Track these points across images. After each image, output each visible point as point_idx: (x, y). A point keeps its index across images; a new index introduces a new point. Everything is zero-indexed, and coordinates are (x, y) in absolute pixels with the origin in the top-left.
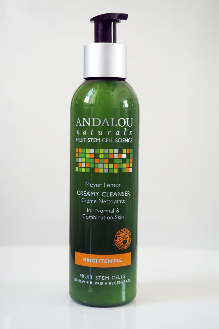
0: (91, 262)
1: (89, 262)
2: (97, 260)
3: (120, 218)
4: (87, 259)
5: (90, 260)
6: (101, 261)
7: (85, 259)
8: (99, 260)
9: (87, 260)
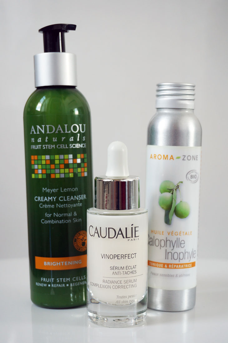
0: (51, 265)
1: (50, 265)
2: (57, 263)
3: (78, 220)
4: (48, 262)
5: (50, 264)
6: (61, 264)
7: (46, 262)
8: (60, 262)
9: (48, 264)
